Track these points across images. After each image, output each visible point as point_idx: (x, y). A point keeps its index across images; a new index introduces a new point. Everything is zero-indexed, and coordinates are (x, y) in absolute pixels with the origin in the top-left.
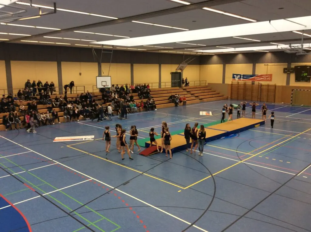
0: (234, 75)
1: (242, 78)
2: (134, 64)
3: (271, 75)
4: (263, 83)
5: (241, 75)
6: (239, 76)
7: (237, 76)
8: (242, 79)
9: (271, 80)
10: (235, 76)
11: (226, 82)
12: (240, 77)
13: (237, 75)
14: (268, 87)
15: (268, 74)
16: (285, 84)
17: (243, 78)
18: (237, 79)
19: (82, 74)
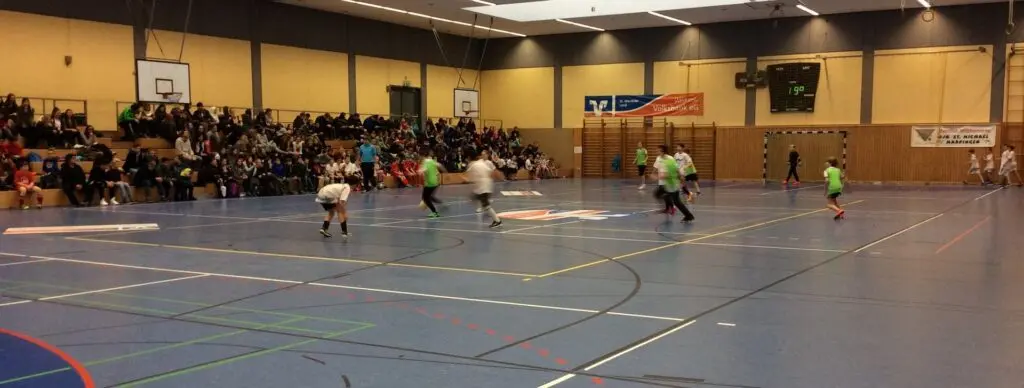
0: (588, 99)
1: (614, 109)
2: (263, 45)
3: (700, 97)
4: (678, 121)
5: (609, 99)
6: (605, 103)
7: (598, 103)
8: (614, 112)
9: (700, 113)
10: (594, 103)
11: (566, 124)
12: (609, 107)
13: (599, 99)
14: (693, 133)
15: (693, 90)
16: (741, 123)
17: (618, 109)
18: (598, 112)
19: (74, 60)
